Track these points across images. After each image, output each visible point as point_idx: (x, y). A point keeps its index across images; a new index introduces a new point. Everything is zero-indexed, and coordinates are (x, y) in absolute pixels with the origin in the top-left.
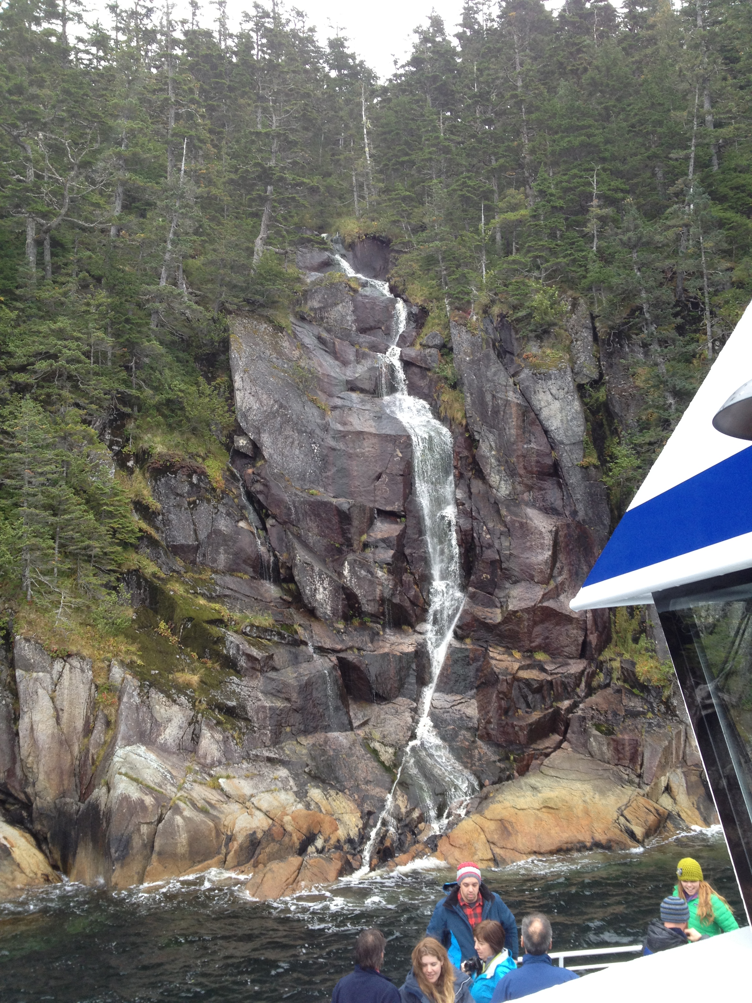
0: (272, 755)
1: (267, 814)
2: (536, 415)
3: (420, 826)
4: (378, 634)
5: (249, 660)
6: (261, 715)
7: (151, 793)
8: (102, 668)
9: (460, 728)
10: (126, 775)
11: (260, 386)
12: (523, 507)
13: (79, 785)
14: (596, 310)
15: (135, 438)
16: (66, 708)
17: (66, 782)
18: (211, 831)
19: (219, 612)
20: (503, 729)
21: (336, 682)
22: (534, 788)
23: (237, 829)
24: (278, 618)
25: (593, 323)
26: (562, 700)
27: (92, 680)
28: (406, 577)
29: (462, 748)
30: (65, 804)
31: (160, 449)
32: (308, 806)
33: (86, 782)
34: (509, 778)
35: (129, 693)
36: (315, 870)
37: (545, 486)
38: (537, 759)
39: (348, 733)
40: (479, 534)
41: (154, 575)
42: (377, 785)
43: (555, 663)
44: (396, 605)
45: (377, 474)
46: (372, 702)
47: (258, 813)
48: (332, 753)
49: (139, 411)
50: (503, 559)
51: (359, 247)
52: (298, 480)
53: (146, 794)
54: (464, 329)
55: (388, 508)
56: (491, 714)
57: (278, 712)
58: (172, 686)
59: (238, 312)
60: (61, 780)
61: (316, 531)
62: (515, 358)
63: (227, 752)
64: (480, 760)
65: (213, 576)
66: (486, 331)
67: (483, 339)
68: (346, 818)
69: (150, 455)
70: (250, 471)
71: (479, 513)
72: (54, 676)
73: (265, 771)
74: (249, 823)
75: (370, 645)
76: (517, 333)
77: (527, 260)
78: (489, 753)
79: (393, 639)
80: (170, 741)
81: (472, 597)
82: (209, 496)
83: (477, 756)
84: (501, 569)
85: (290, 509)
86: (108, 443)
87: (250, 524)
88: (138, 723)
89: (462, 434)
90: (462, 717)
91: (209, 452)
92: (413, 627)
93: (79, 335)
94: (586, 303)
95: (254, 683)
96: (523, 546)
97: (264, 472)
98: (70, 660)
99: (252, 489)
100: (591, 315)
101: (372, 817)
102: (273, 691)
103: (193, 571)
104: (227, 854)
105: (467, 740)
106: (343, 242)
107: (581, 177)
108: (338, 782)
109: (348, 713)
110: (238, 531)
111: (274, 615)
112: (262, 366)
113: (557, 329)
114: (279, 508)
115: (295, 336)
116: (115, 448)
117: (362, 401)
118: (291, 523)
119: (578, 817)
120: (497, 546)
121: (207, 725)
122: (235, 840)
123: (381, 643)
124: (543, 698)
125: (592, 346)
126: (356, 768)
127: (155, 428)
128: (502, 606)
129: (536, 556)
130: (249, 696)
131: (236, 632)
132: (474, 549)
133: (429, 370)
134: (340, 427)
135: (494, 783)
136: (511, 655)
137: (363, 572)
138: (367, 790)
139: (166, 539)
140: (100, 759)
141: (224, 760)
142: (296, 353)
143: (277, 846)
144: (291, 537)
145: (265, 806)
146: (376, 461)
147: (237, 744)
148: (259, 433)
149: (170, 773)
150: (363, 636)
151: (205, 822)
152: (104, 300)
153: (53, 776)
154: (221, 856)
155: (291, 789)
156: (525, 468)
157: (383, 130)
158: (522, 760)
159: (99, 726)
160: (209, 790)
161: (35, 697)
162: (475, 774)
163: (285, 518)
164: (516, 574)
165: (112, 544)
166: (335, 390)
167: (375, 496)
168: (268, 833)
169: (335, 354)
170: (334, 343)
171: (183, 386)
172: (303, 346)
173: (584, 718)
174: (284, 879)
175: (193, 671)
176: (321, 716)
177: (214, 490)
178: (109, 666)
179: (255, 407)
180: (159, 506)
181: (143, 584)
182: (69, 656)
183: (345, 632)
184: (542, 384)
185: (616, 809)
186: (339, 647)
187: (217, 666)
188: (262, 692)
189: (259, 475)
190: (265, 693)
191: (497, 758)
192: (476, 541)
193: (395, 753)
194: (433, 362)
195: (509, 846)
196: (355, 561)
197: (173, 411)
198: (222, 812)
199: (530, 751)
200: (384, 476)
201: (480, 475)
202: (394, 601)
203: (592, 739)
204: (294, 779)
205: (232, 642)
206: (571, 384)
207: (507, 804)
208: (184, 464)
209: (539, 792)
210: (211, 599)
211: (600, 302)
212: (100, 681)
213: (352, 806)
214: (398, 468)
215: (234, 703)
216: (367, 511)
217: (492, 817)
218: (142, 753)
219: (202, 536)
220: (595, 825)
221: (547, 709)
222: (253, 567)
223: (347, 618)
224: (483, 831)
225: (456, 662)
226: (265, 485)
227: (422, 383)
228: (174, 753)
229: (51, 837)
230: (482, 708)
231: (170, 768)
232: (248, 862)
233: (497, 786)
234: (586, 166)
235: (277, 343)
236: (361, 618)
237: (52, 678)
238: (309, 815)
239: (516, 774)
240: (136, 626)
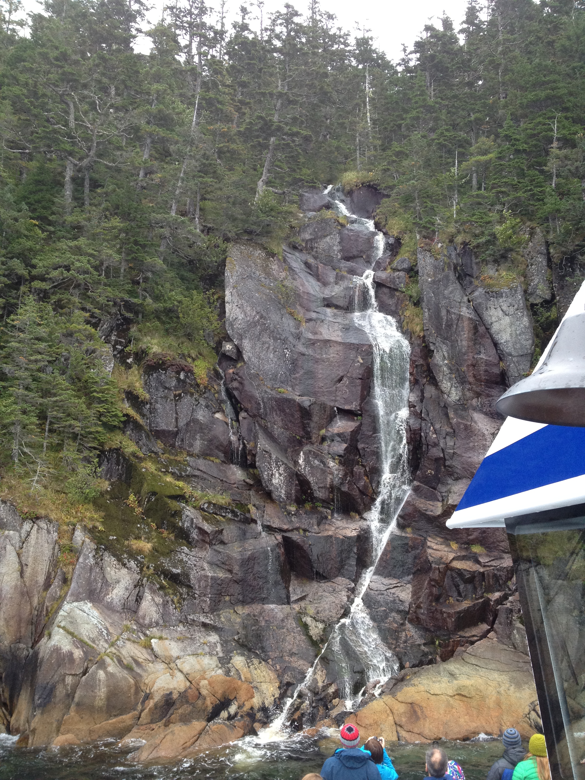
0: (208, 621)
1: (187, 676)
2: (487, 329)
3: (334, 701)
4: (326, 518)
5: (200, 533)
6: (203, 583)
7: (82, 647)
8: (67, 531)
9: (392, 610)
10: (64, 628)
11: (245, 300)
12: (471, 411)
13: (34, 632)
14: (551, 237)
15: (137, 340)
16: (30, 564)
17: (23, 630)
18: (130, 687)
19: (181, 489)
20: (432, 613)
21: (278, 558)
22: (452, 675)
23: (155, 688)
24: (235, 498)
25: (548, 250)
26: (493, 592)
27: (56, 541)
28: (357, 469)
29: (389, 630)
30: (19, 649)
31: (156, 349)
32: (227, 672)
33: (39, 630)
34: (431, 662)
35: (85, 555)
36: (216, 736)
37: (493, 394)
38: (463, 646)
39: (284, 606)
40: (427, 434)
41: (134, 454)
42: (302, 658)
43: (490, 556)
44: (343, 494)
45: (338, 377)
46: (313, 579)
47: (179, 674)
48: (263, 624)
49: (143, 317)
50: (447, 457)
51: (355, 194)
52: (271, 380)
53: (78, 648)
54: (428, 254)
55: (347, 407)
56: (421, 600)
57: (219, 582)
58: (125, 551)
59: (237, 240)
60: (19, 627)
61: (280, 424)
62: (473, 280)
63: (165, 615)
64: (405, 642)
65: (188, 458)
66: (449, 257)
67: (445, 263)
68: (264, 687)
69: (147, 354)
70: (231, 371)
71: (428, 415)
72: (22, 535)
73: (197, 635)
74: (168, 684)
75: (316, 527)
76: (477, 258)
77: (491, 194)
78: (416, 637)
79: (339, 523)
80: (116, 600)
81: (416, 490)
82: (193, 391)
83: (403, 638)
84: (445, 466)
85: (259, 403)
86: (113, 343)
87: (226, 416)
88: (89, 582)
89: (419, 345)
90: (395, 600)
91: (201, 354)
92: (360, 514)
93: (92, 252)
94: (542, 232)
95: (202, 554)
96: (467, 446)
97: (242, 372)
98: (38, 522)
99: (230, 386)
100: (547, 242)
101: (290, 688)
102: (218, 563)
103: (170, 453)
104: (142, 711)
105: (396, 622)
106: (343, 191)
107: (544, 124)
108: (263, 652)
109: (287, 588)
110: (214, 421)
111: (232, 494)
112: (250, 284)
113: (514, 254)
114: (251, 403)
115: (285, 261)
116: (119, 347)
117: (335, 315)
118: (260, 416)
119: (489, 708)
120: (442, 445)
121: (151, 589)
122: (152, 698)
123: (327, 527)
124: (475, 588)
125: (546, 271)
126: (284, 640)
127: (154, 332)
128: (443, 500)
129: (478, 456)
130: (195, 565)
131: (194, 507)
132: (421, 447)
133: (397, 290)
134: (310, 336)
135: (414, 666)
136: (449, 545)
137: (316, 461)
138: (290, 662)
139: (150, 425)
140: (54, 610)
141: (161, 622)
142: (283, 275)
143: (190, 708)
144: (258, 428)
145: (186, 668)
146: (339, 366)
147: (175, 608)
148: (241, 339)
149: (107, 629)
150: (311, 518)
151: (126, 679)
152: (118, 224)
153: (12, 623)
154: (136, 712)
155: (217, 654)
156: (474, 376)
157: (386, 101)
158: (447, 646)
159: (57, 582)
160: (140, 648)
161: (3, 552)
162: (397, 656)
163: (255, 412)
164: (458, 471)
165: (96, 425)
166: (313, 306)
167: (336, 396)
168: (183, 695)
169: (317, 277)
170: (318, 268)
171: (179, 297)
172: (291, 269)
173: (511, 611)
174: (182, 743)
175: (148, 539)
176: (260, 588)
177: (198, 385)
178: (74, 530)
179: (240, 318)
180: (148, 396)
181: (122, 461)
182: (38, 518)
183: (295, 514)
184: (493, 302)
185: (528, 703)
186: (285, 527)
187: (172, 537)
188: (208, 563)
189: (237, 374)
190: (211, 564)
191: (423, 641)
192: (423, 439)
193: (325, 628)
194: (400, 283)
195: (416, 730)
196: (310, 451)
197: (171, 318)
198: (146, 671)
199: (456, 638)
200: (345, 379)
201: (434, 382)
202: (343, 489)
203: (515, 632)
204: (222, 645)
205: (187, 516)
206: (521, 302)
207: (421, 688)
208: (174, 362)
209: (456, 679)
210: (179, 478)
211: (555, 231)
212: (64, 541)
213: (273, 675)
214: (357, 372)
215: (179, 571)
216: (328, 409)
217: (403, 701)
218: (86, 610)
219: (182, 423)
220: (505, 718)
221: (477, 599)
222: (225, 453)
223: (300, 502)
224: (392, 713)
225: (394, 548)
226: (241, 383)
227: (391, 302)
228: (118, 612)
229: (5, 677)
230: (415, 594)
231: (108, 625)
232: (161, 720)
233: (416, 669)
234: (550, 114)
235: (267, 266)
236: (313, 503)
237: (20, 537)
238: (226, 681)
239: (438, 659)
240: (108, 497)
